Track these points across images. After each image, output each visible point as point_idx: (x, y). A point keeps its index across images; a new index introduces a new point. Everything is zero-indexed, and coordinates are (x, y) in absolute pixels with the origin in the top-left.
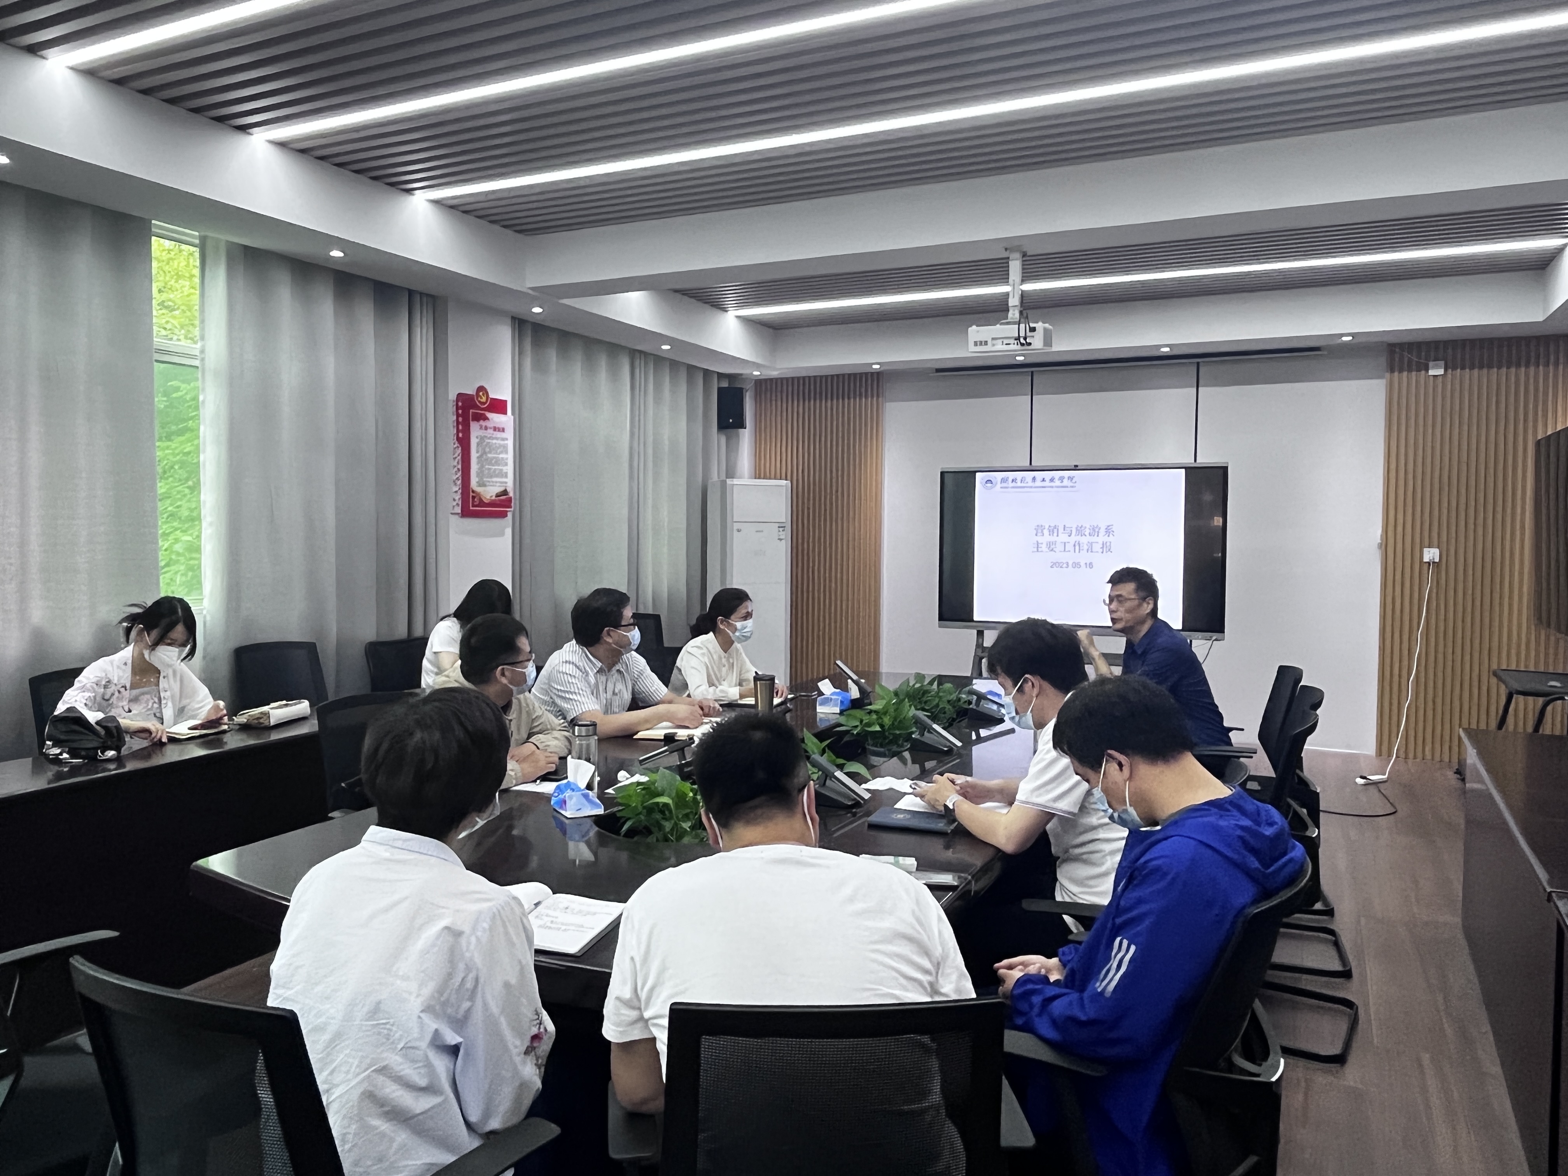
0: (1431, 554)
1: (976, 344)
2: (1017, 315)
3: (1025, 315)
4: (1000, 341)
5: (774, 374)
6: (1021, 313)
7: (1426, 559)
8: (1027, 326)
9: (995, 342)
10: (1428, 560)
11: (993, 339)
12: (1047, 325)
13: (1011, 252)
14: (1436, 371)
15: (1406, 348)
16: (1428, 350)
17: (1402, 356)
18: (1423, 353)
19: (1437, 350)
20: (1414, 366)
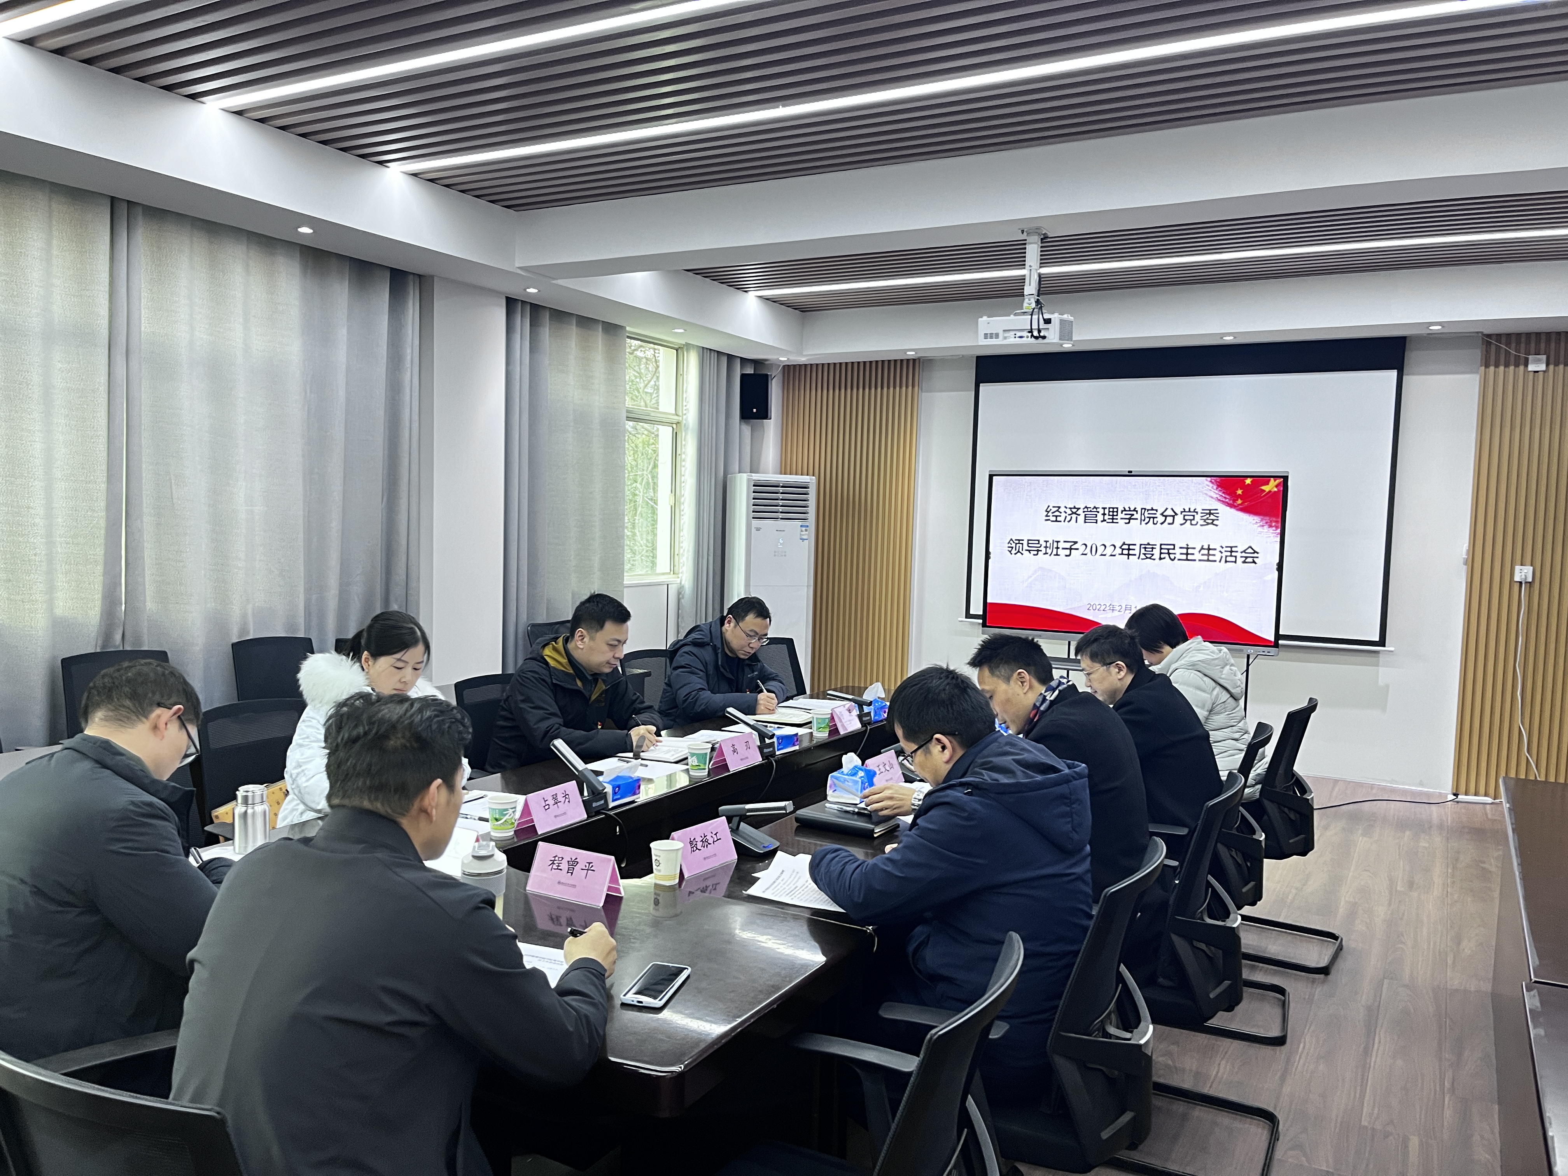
0: (1523, 573)
1: (986, 336)
2: (1033, 304)
3: (1041, 304)
4: (1012, 334)
5: (803, 359)
6: (1038, 302)
7: (1517, 578)
8: (1041, 317)
9: (1006, 335)
10: (1519, 579)
11: (1005, 331)
12: (1067, 317)
13: (1028, 234)
14: (1537, 365)
15: (1503, 340)
16: (1528, 343)
17: (1498, 349)
18: (1523, 345)
19: (1538, 342)
20: (1512, 359)
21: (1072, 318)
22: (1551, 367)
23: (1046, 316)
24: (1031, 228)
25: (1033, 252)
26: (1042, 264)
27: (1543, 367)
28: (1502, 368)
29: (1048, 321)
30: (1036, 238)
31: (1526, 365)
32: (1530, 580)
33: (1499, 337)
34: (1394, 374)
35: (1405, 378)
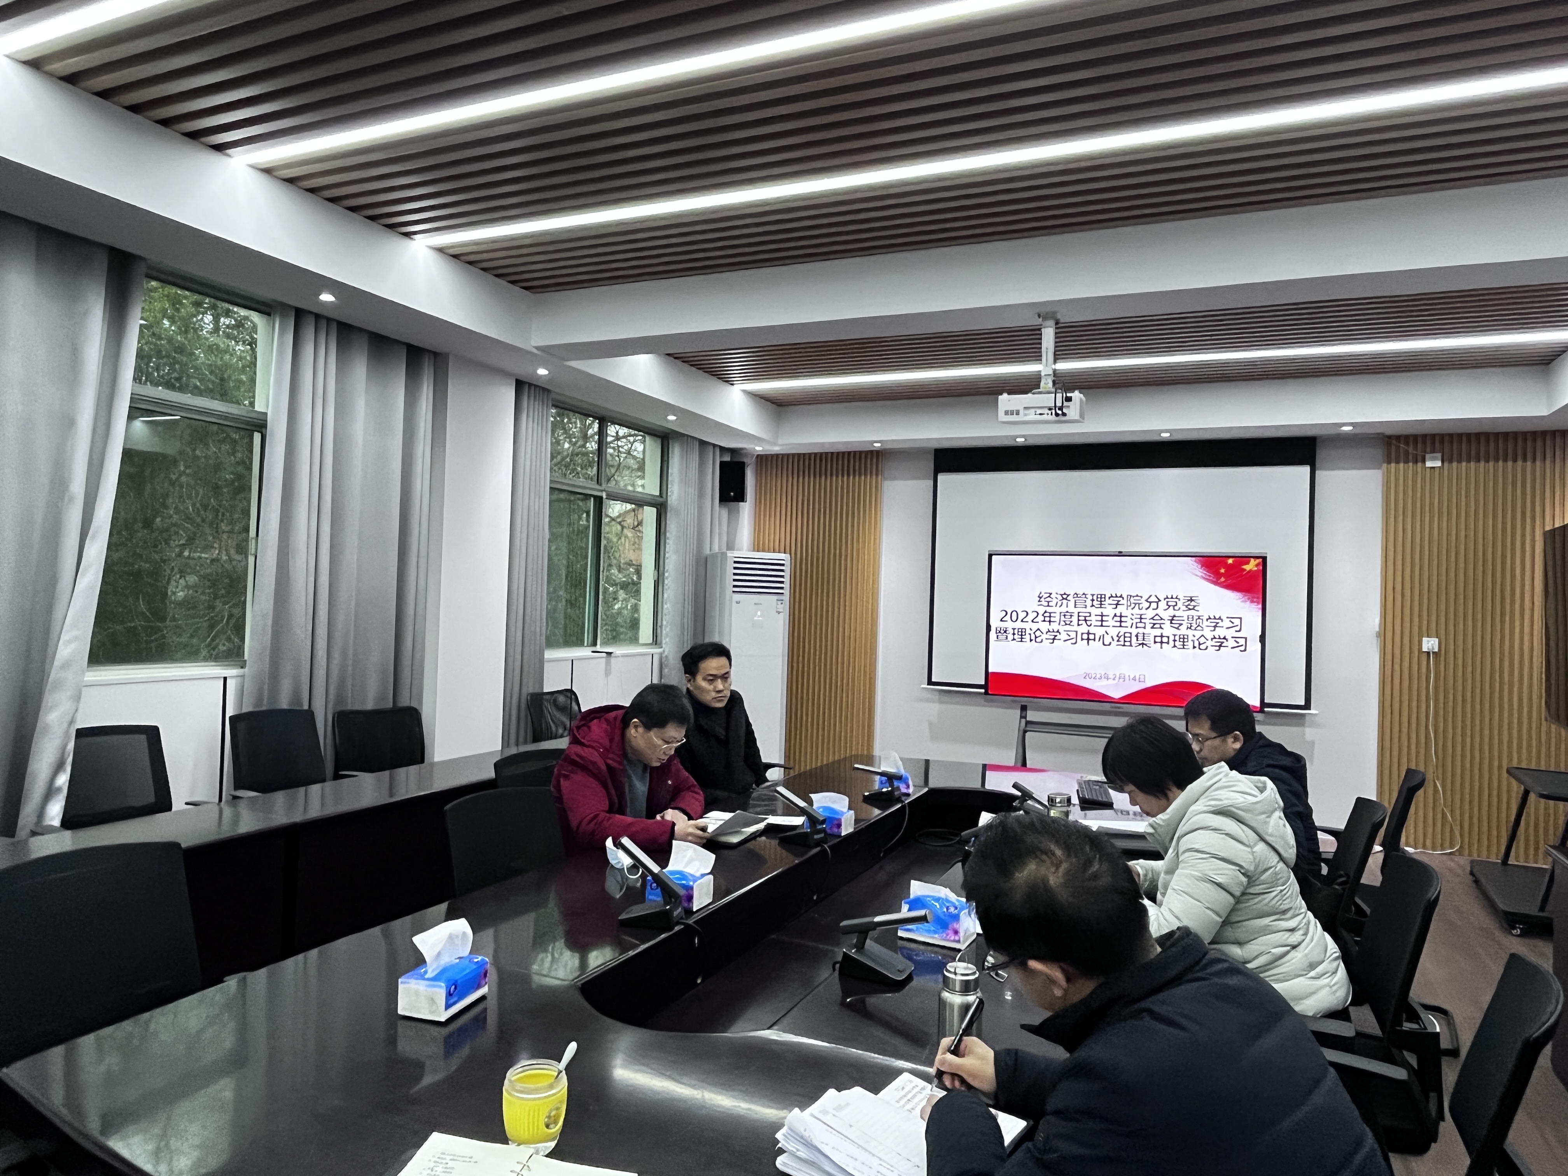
0: (1430, 644)
1: (1006, 413)
2: (1051, 387)
3: (1060, 387)
4: (1033, 411)
5: (776, 449)
6: (1054, 382)
7: (1425, 649)
8: (1063, 395)
9: (1027, 412)
10: (1426, 650)
11: (1025, 408)
12: (1082, 396)
13: (1043, 319)
14: (1433, 463)
15: (1402, 440)
16: (1424, 443)
17: (1398, 447)
18: (1419, 445)
19: (1433, 443)
20: (1411, 457)
21: (1085, 399)
22: (1446, 464)
23: (1069, 395)
24: (1047, 312)
27: (1438, 464)
29: (1069, 399)
30: (1052, 323)
31: (1424, 461)
32: (1436, 650)
33: (1398, 438)
34: (1306, 469)
35: (1318, 473)
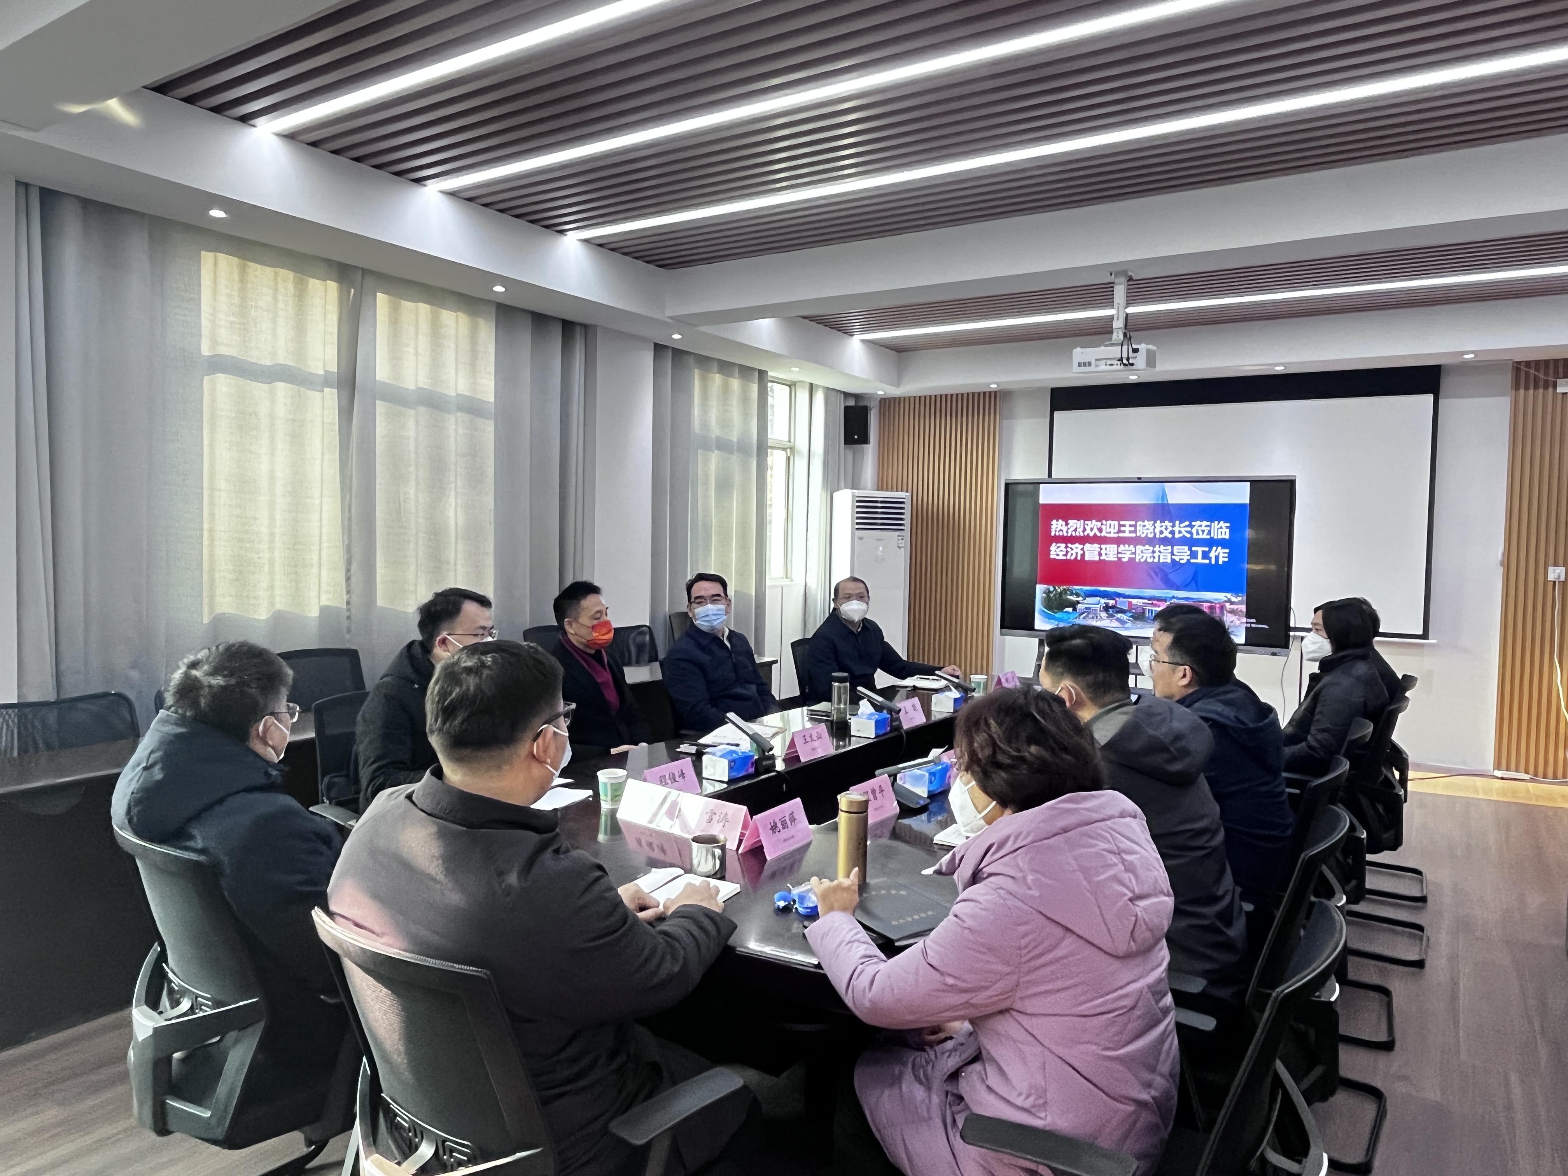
0: (1556, 573)
1: (1080, 365)
2: (1121, 337)
3: (1128, 336)
4: (1103, 362)
5: (897, 393)
6: (1125, 335)
7: (1551, 577)
8: (1130, 347)
9: (1098, 363)
10: (1553, 579)
11: (1096, 360)
12: (1151, 347)
13: (1116, 276)
14: (1565, 388)
15: (1532, 366)
16: (1556, 368)
17: (1527, 375)
18: (1551, 371)
19: (1566, 368)
20: (1541, 383)
21: (1154, 348)
23: (1135, 346)
24: (1121, 270)
25: (1120, 292)
26: (1128, 304)
28: (1531, 391)
29: (1135, 351)
30: (1123, 280)
31: (1555, 387)
32: (1563, 580)
33: (1528, 364)
34: (1430, 398)
35: (1441, 402)
